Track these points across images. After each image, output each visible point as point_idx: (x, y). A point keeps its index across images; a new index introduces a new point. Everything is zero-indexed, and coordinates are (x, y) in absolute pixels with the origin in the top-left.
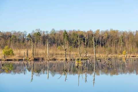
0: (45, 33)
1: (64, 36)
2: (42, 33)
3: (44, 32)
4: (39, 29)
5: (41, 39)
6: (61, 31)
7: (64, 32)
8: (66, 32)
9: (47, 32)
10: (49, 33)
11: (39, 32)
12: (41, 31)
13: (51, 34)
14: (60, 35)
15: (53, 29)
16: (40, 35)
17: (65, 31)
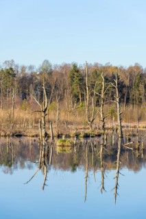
0: (28, 72)
1: (72, 78)
2: (20, 71)
3: (23, 68)
4: (13, 61)
5: (16, 83)
6: (65, 67)
7: (72, 67)
8: (76, 70)
9: (31, 68)
10: (35, 70)
11: (11, 69)
12: (17, 66)
13: (41, 74)
14: (62, 75)
15: (47, 61)
16: (14, 75)
17: (75, 66)
